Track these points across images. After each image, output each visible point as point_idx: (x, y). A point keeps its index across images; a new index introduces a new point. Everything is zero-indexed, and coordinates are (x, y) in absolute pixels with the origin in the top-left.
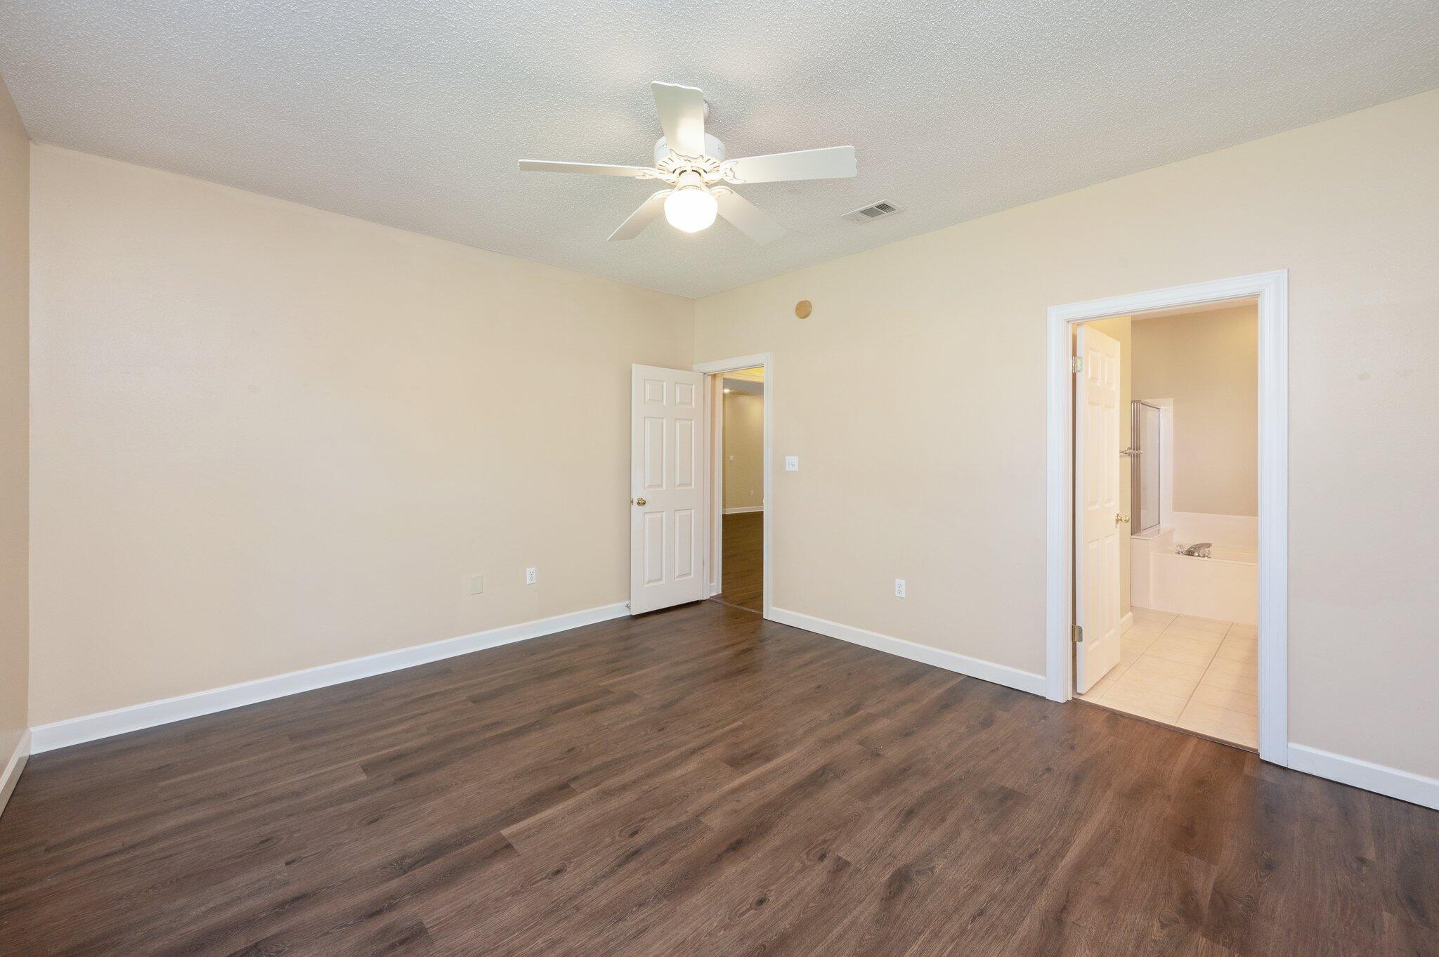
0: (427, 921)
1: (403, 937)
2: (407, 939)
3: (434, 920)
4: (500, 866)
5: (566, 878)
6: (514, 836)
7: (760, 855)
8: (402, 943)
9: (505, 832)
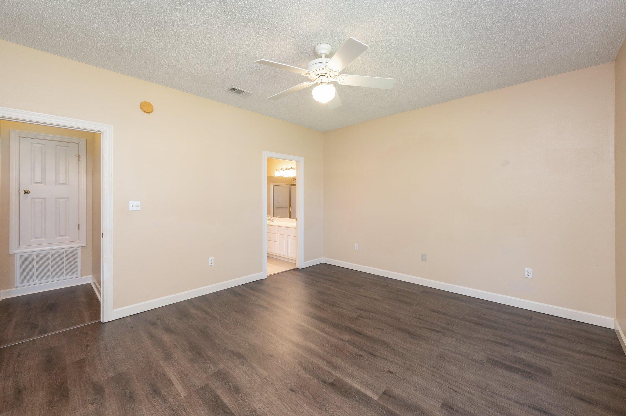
0: (439, 405)
1: (450, 410)
2: (450, 408)
3: (436, 403)
4: (398, 392)
5: (392, 370)
6: (377, 393)
7: (361, 329)
8: (453, 409)
9: (375, 398)
